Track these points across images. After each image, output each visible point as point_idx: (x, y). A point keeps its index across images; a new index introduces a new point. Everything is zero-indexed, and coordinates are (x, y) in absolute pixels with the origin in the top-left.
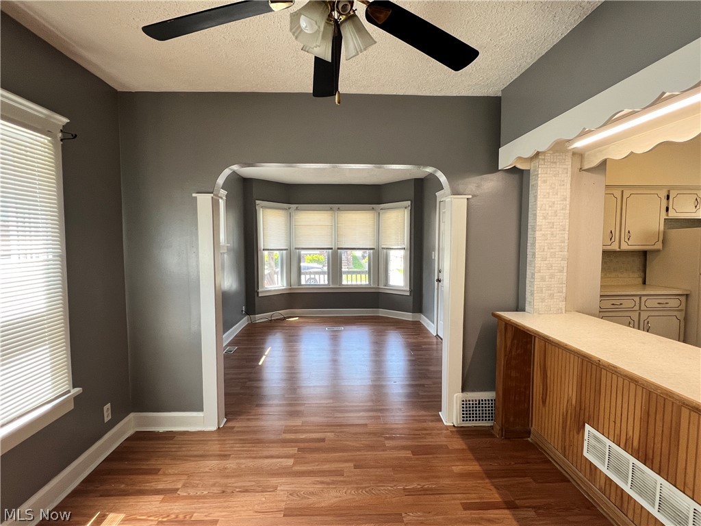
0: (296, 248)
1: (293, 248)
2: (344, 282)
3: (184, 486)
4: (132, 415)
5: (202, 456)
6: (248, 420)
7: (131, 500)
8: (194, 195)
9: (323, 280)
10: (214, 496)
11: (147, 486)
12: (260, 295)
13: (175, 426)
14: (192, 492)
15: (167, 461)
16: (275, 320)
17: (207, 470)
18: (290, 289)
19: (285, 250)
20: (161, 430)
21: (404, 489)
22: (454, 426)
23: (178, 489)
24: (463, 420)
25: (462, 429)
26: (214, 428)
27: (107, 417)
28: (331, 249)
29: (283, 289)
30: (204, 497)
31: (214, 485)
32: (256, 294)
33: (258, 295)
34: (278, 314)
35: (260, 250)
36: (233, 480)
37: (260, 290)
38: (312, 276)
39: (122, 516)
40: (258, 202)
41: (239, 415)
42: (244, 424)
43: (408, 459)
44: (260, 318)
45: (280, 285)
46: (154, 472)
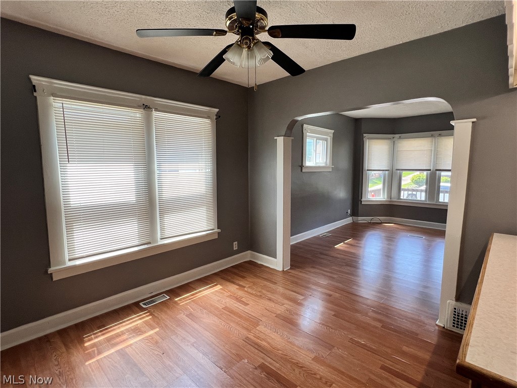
0: (397, 170)
1: (394, 170)
2: (441, 200)
3: (249, 287)
4: (249, 251)
5: (265, 279)
6: (301, 272)
7: (228, 284)
8: (275, 138)
9: (421, 197)
10: (256, 296)
11: (237, 282)
12: (362, 203)
13: (265, 263)
14: (249, 290)
15: (251, 276)
16: (373, 223)
17: (263, 285)
18: (390, 201)
19: (386, 170)
20: (259, 262)
21: (351, 338)
22: (444, 327)
23: (245, 287)
24: (454, 326)
25: (448, 332)
26: (281, 269)
27: (235, 247)
28: (430, 170)
29: (384, 201)
30: (252, 294)
31: (260, 292)
32: (360, 202)
33: (361, 203)
34: (376, 219)
35: (365, 170)
36: (269, 293)
37: (363, 199)
38: (414, 193)
39: (221, 287)
40: (365, 135)
41: (298, 268)
42: (297, 273)
43: (376, 328)
44: (362, 220)
45: (382, 197)
46: (243, 277)
